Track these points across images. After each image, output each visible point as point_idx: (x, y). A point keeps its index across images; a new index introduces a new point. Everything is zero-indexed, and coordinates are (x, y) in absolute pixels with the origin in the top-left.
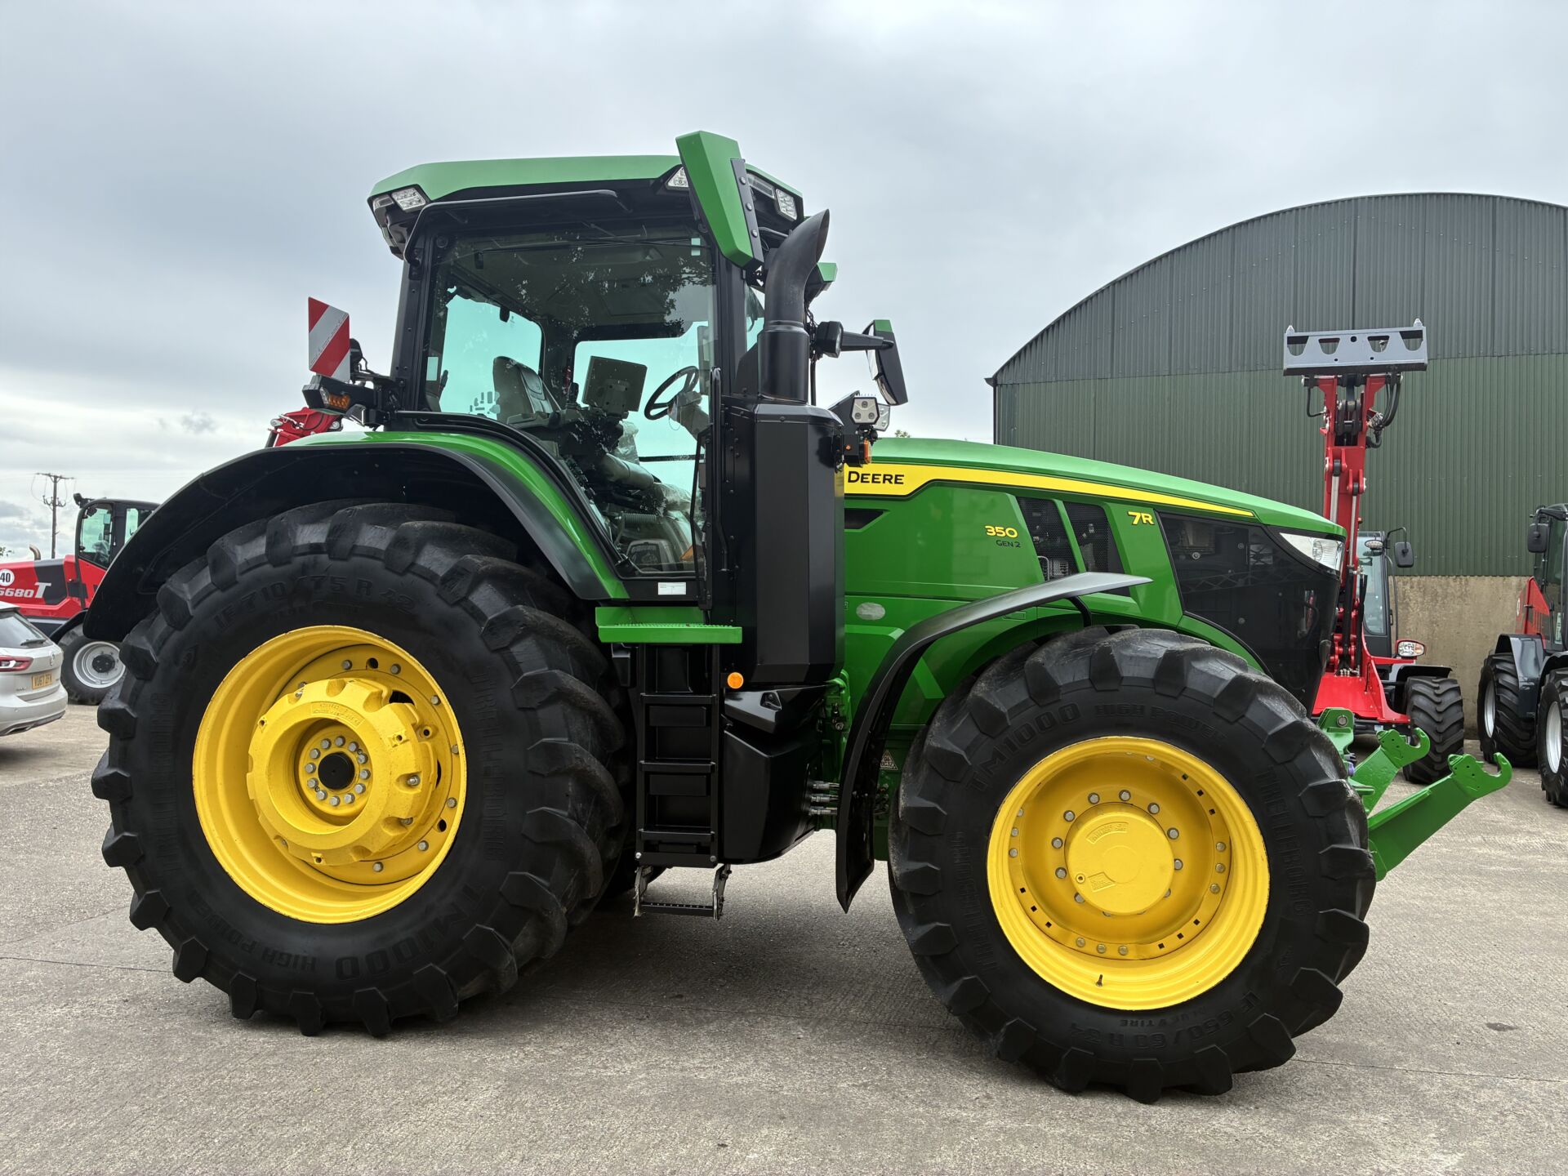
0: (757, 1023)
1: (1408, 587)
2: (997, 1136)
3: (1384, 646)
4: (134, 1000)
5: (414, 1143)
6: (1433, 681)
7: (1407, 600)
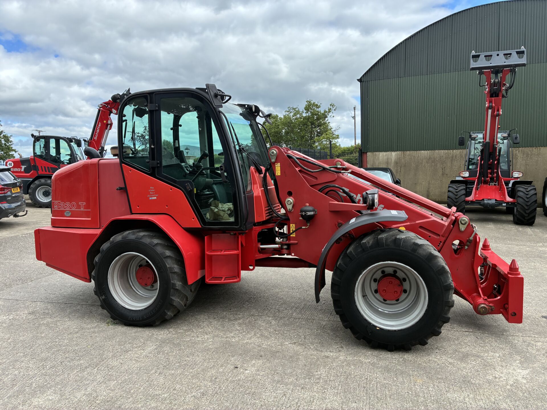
0: (258, 319)
1: (517, 152)
2: (343, 363)
3: (508, 174)
4: (32, 313)
5: (120, 367)
6: (526, 186)
7: (517, 157)
